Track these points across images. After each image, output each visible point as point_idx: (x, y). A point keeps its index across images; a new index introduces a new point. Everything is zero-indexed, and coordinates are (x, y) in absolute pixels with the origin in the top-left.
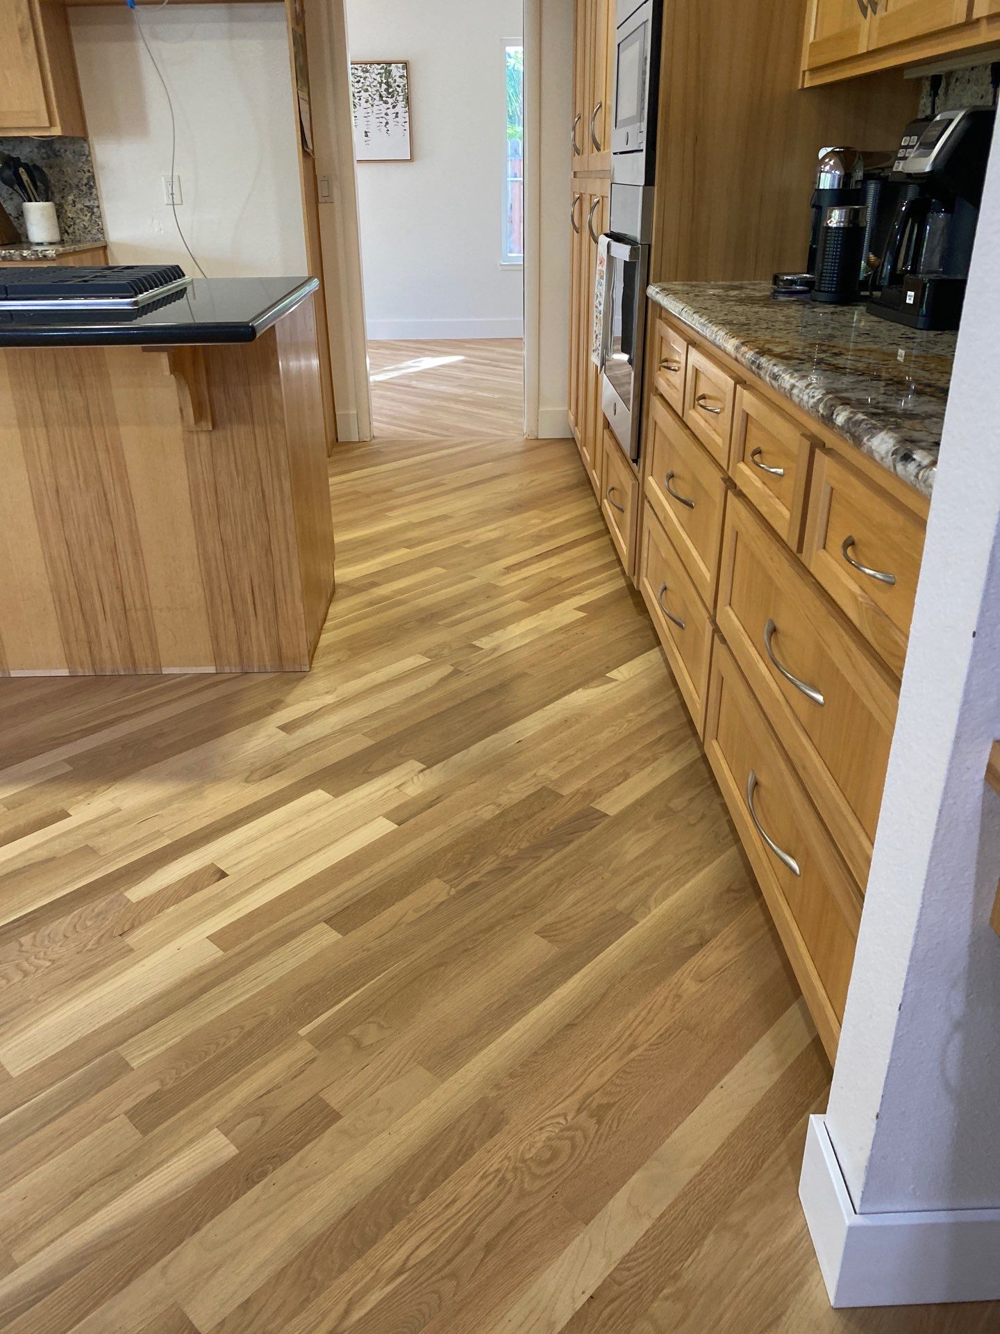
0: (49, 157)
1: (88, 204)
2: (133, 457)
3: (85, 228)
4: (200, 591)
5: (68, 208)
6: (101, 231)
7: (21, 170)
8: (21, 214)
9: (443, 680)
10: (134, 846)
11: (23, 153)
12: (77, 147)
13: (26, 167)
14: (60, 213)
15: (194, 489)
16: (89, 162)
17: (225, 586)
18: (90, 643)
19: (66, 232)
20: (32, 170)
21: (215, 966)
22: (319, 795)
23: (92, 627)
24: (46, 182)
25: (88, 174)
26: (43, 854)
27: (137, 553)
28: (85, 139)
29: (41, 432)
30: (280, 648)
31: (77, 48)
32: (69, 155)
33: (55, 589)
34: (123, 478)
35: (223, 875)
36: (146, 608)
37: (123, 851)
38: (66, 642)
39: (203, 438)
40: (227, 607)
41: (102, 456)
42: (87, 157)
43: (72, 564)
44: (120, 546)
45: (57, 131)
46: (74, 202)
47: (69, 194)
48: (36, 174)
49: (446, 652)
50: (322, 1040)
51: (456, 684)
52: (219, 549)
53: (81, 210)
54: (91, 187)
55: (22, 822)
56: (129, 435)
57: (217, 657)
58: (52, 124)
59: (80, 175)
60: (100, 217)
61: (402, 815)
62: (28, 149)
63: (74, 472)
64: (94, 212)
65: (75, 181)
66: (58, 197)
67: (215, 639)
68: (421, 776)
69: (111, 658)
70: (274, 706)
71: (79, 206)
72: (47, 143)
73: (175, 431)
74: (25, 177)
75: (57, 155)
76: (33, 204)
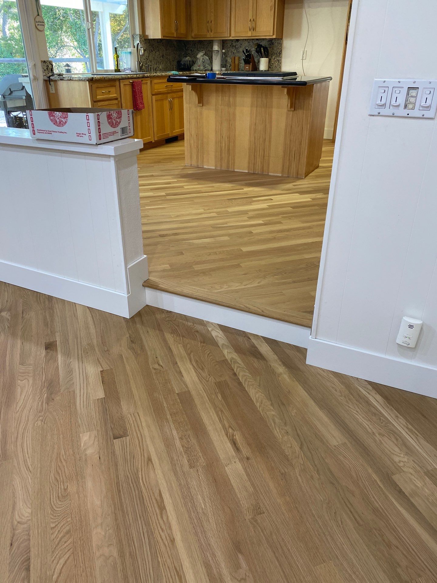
0: (270, 45)
1: (278, 59)
2: (274, 117)
3: (276, 66)
4: (282, 153)
5: (272, 60)
6: (280, 67)
7: (262, 48)
8: (259, 62)
10: (254, 194)
11: (263, 43)
12: (279, 41)
13: (263, 47)
14: (270, 62)
15: (286, 126)
16: (281, 46)
17: (288, 152)
18: (254, 164)
19: (270, 67)
20: (266, 49)
21: (267, 208)
22: (298, 194)
23: (256, 160)
24: (268, 52)
25: (280, 50)
26: (238, 193)
27: (270, 141)
28: (282, 39)
29: (255, 108)
30: (298, 171)
31: (286, 11)
32: (276, 44)
33: (249, 149)
34: (271, 122)
35: (272, 200)
36: (269, 156)
38: (249, 163)
39: (291, 113)
40: (288, 158)
41: (267, 116)
42: (281, 44)
43: (255, 143)
44: (266, 140)
45: (274, 37)
46: (274, 58)
47: (273, 56)
48: (266, 50)
52: (289, 142)
53: (276, 61)
54: (280, 54)
55: (234, 189)
56: (275, 111)
57: (283, 172)
58: (273, 34)
59: (278, 50)
60: (281, 63)
61: (313, 199)
62: (265, 42)
63: (260, 119)
64: (279, 62)
65: (276, 52)
66: (270, 57)
67: (283, 166)
69: (258, 170)
70: (293, 182)
71: (275, 60)
72: (271, 40)
73: (285, 110)
74: (262, 50)
75: (273, 44)
76: (263, 59)
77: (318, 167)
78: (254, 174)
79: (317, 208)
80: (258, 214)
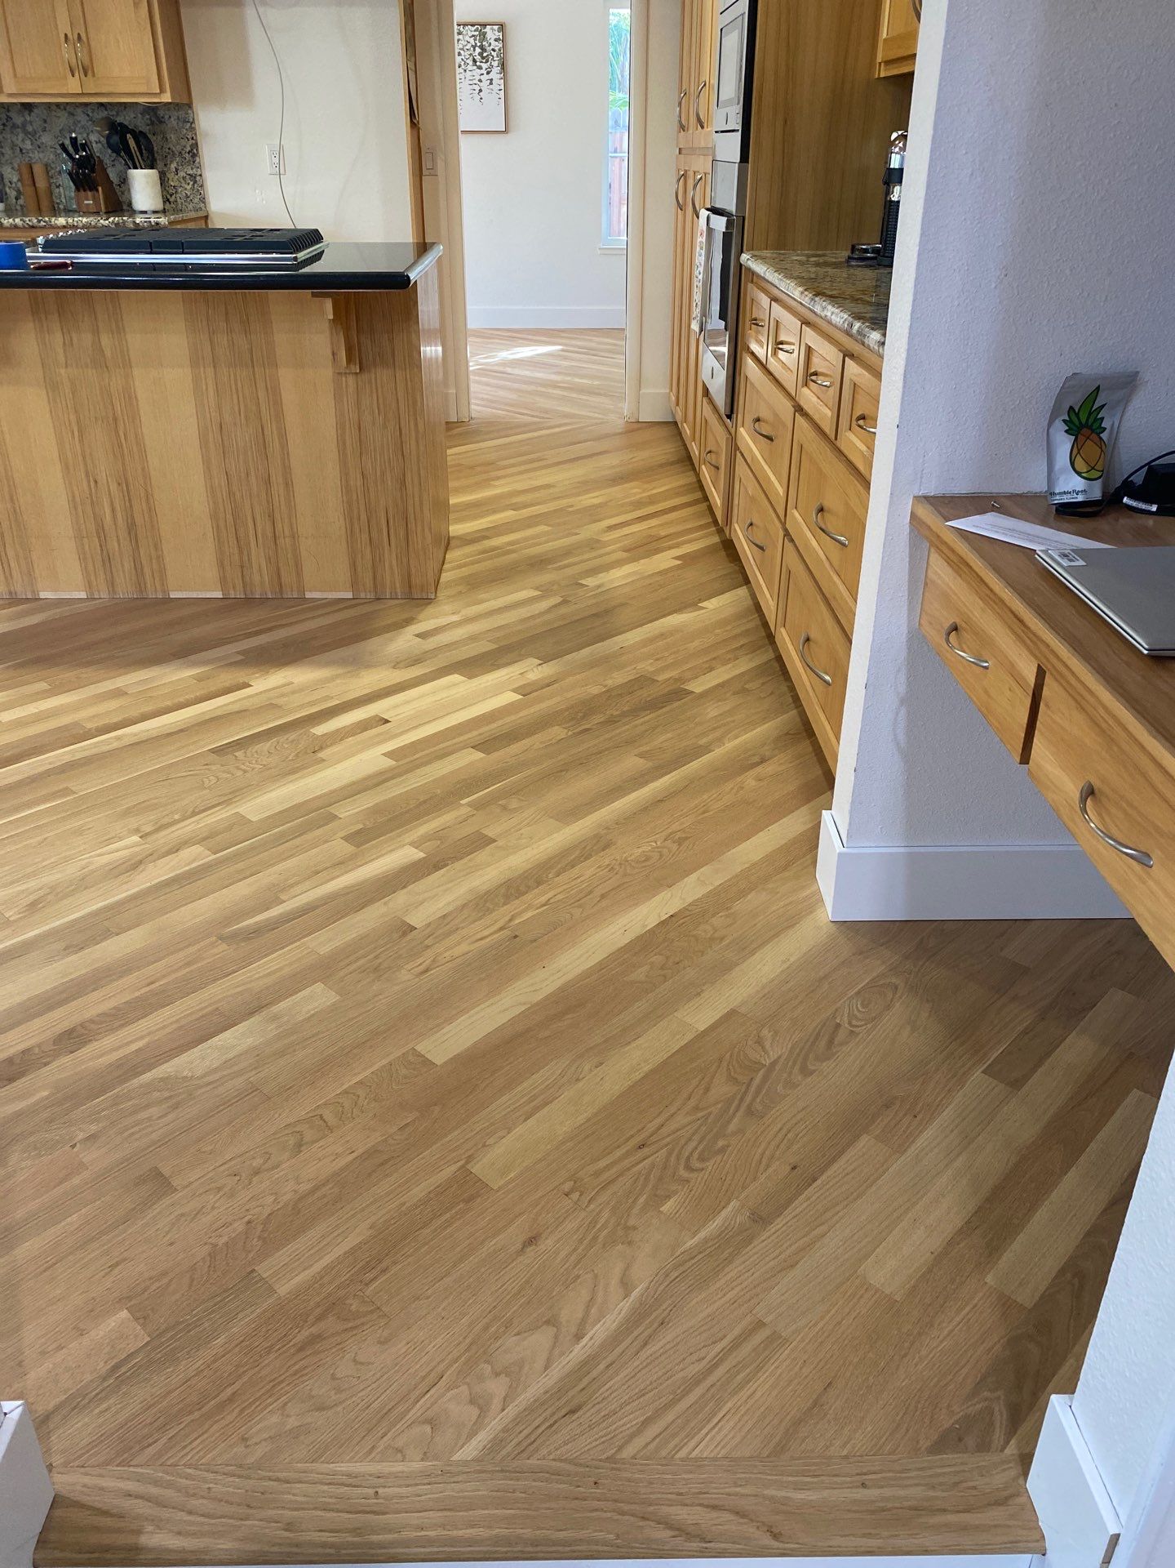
0: (152, 123)
1: (190, 172)
2: (289, 397)
3: (187, 197)
4: (342, 519)
5: (170, 176)
6: (203, 200)
7: (129, 136)
8: (124, 181)
9: (555, 606)
10: (312, 704)
11: (125, 119)
12: (181, 113)
13: (132, 132)
14: (163, 179)
15: (341, 427)
16: (193, 129)
17: (363, 517)
18: (242, 567)
19: (168, 200)
20: (139, 136)
21: (391, 769)
22: (456, 678)
23: (245, 553)
24: (151, 151)
25: (191, 142)
26: (236, 707)
27: (288, 484)
28: (190, 105)
29: (210, 371)
30: (409, 576)
32: (173, 122)
33: (214, 516)
34: (279, 416)
35: (387, 721)
36: (294, 536)
37: (302, 707)
38: (221, 564)
39: (351, 380)
40: (365, 536)
41: (262, 394)
42: (189, 123)
43: (231, 493)
44: (273, 479)
45: (167, 98)
46: (177, 170)
47: (171, 162)
48: (142, 140)
49: (555, 587)
50: (479, 806)
51: (564, 610)
52: (359, 483)
53: (184, 178)
54: (194, 156)
55: (213, 689)
56: (286, 377)
57: (354, 585)
58: (162, 90)
59: (183, 142)
60: (202, 186)
61: (526, 690)
62: (133, 116)
63: (236, 409)
64: (196, 180)
65: (179, 148)
66: (160, 164)
67: (353, 566)
68: (540, 668)
69: (261, 581)
70: (409, 621)
71: (182, 174)
72: (152, 110)
73: (327, 373)
74: (132, 143)
75: (161, 121)
76: (139, 171)
77: (447, 543)
78: (249, 602)
79: (557, 732)
80: (376, 810)
